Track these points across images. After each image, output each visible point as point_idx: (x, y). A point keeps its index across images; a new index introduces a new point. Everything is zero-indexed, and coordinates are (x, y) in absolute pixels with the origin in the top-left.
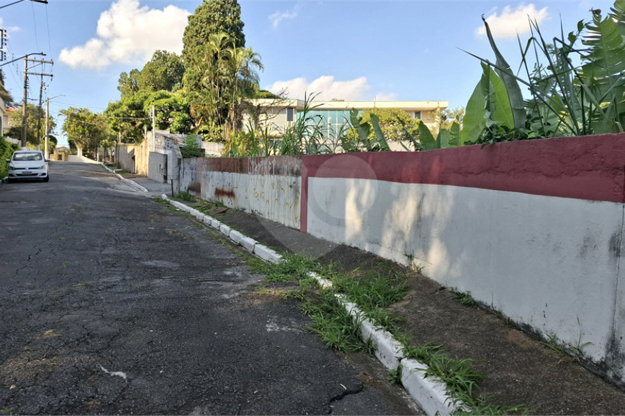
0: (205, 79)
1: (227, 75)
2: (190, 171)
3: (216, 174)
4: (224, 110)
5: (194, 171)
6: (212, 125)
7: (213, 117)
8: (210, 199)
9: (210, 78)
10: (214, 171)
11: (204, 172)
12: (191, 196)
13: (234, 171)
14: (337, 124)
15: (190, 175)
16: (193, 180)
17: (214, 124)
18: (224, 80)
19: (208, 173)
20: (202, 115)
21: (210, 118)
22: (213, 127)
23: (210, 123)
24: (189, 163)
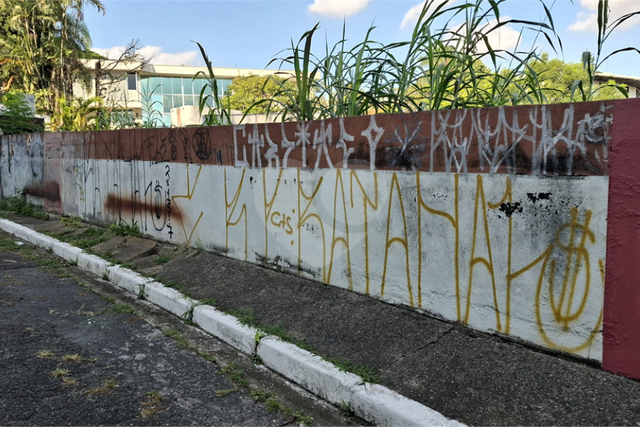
0: (14, 18)
1: (49, 15)
2: (27, 158)
3: (104, 165)
4: (45, 68)
5: (38, 159)
6: (29, 88)
7: (30, 77)
8: (90, 216)
9: (23, 19)
10: (98, 157)
11: (67, 161)
12: (32, 206)
13: (174, 159)
14: (193, 95)
15: (27, 166)
16: (35, 175)
17: (32, 87)
18: (46, 22)
19: (80, 162)
20: (11, 74)
21: (25, 78)
22: (32, 92)
23: (26, 86)
24: (22, 143)
